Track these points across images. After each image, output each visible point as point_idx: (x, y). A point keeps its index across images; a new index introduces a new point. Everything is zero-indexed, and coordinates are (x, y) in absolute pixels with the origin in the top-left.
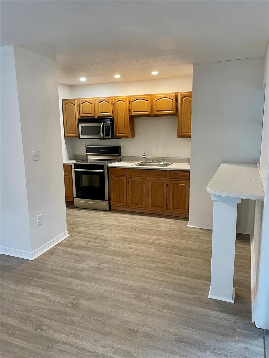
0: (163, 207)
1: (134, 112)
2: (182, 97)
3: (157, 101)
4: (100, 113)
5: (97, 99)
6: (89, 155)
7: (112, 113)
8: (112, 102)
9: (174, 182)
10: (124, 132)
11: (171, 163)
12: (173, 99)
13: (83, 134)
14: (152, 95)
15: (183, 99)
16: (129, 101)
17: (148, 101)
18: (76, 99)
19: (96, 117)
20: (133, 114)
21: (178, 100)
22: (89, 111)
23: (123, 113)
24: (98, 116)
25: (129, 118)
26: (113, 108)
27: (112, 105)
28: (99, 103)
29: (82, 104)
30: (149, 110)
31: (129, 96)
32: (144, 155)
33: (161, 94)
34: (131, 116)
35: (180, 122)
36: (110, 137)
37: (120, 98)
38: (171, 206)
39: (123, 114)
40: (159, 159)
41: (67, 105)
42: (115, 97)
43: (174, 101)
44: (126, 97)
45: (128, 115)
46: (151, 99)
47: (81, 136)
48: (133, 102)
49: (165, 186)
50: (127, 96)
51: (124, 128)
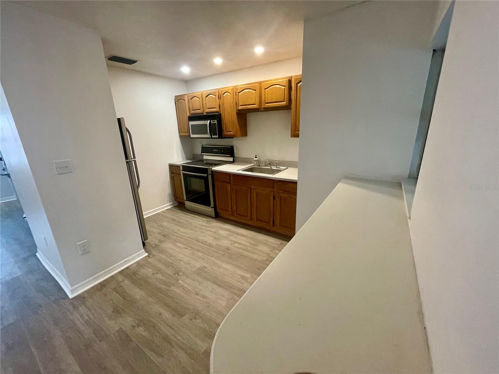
0: (269, 223)
1: (241, 106)
2: (297, 83)
3: (266, 90)
4: (208, 109)
5: (204, 93)
6: (205, 155)
7: (219, 108)
8: (219, 95)
9: (282, 195)
10: (231, 131)
11: (286, 168)
12: (285, 86)
13: (193, 134)
14: (260, 83)
15: (299, 85)
16: (236, 92)
17: (255, 90)
18: (186, 95)
19: (205, 114)
20: (240, 108)
21: (292, 86)
22: (198, 107)
23: (230, 107)
24: (207, 113)
25: (237, 113)
26: (219, 103)
27: (219, 99)
28: (206, 97)
29: (191, 99)
30: (257, 102)
31: (235, 86)
32: (256, 158)
33: (271, 80)
34: (239, 110)
35: (294, 116)
36: (217, 137)
37: (226, 90)
38: (277, 222)
39: (230, 109)
40: (272, 162)
41: (179, 101)
42: (222, 88)
43: (286, 88)
44: (232, 88)
45: (235, 109)
46: (260, 88)
47: (192, 136)
48: (240, 93)
49: (272, 198)
50: (233, 86)
51: (231, 125)
